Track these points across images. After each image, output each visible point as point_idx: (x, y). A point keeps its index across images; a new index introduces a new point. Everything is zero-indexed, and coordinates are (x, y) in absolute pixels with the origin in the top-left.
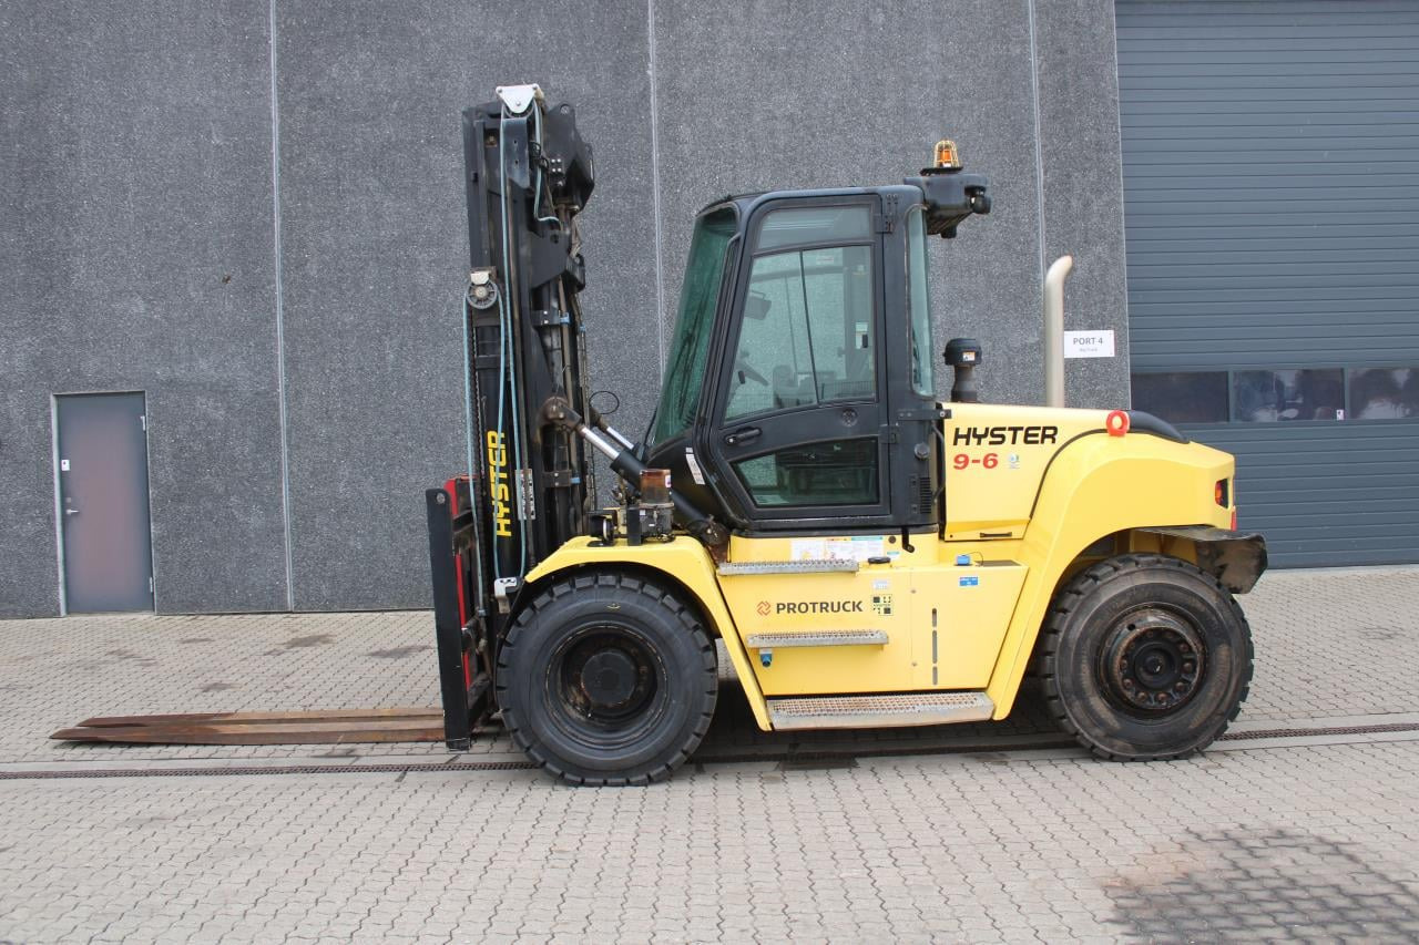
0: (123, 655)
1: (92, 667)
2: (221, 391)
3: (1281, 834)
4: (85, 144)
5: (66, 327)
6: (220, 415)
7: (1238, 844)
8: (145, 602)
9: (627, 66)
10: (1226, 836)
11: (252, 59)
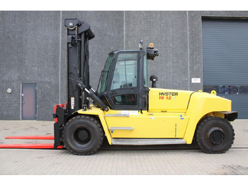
0: (32, 128)
1: (27, 129)
2: (49, 83)
3: (240, 166)
4: (29, 41)
5: (24, 71)
6: (49, 87)
7: (232, 168)
8: (35, 119)
9: (120, 31)
10: (230, 166)
11: (57, 28)
